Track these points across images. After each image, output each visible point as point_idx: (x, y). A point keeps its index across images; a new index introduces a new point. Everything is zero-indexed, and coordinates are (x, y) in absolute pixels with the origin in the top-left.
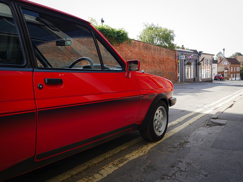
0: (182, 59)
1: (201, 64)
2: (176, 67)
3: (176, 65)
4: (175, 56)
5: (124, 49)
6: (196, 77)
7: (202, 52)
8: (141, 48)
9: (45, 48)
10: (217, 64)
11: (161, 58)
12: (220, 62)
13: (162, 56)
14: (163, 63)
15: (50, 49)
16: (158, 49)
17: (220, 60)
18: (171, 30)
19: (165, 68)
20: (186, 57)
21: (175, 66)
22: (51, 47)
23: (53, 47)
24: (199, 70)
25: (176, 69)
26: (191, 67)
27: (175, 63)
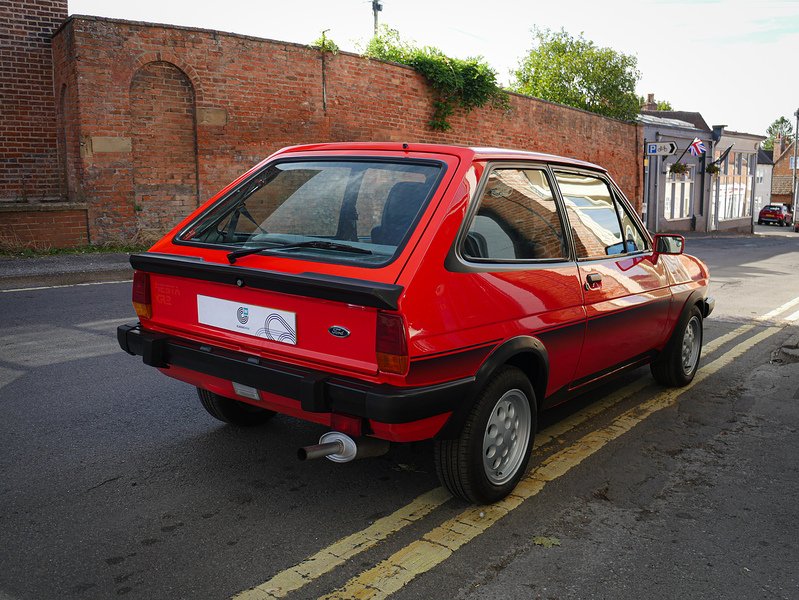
0: (657, 153)
1: (718, 169)
2: (638, 180)
3: (638, 175)
4: (637, 143)
5: (480, 124)
6: (698, 216)
7: (723, 126)
8: (532, 120)
9: (260, 125)
10: (771, 167)
11: (590, 152)
12: (782, 158)
13: (594, 145)
15: (275, 126)
16: (582, 121)
17: (782, 150)
18: (627, 56)
20: (673, 148)
21: (633, 179)
22: (275, 121)
23: (282, 121)
24: (709, 191)
25: (637, 187)
26: (682, 179)
27: (634, 168)
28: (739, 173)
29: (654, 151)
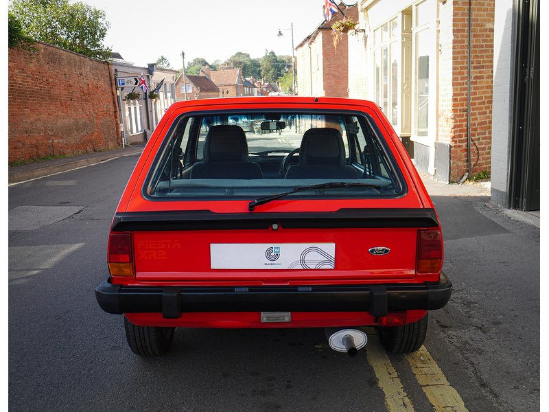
0: (126, 85)
1: (157, 96)
2: (115, 107)
3: (114, 103)
4: (110, 77)
6: (147, 130)
7: (154, 64)
11: (84, 85)
13: (85, 80)
14: (89, 98)
16: (75, 61)
18: (98, 10)
19: (94, 110)
20: (137, 81)
21: (112, 106)
24: (152, 111)
25: (115, 112)
26: (135, 104)
27: (111, 98)
28: (166, 98)
29: (123, 84)
